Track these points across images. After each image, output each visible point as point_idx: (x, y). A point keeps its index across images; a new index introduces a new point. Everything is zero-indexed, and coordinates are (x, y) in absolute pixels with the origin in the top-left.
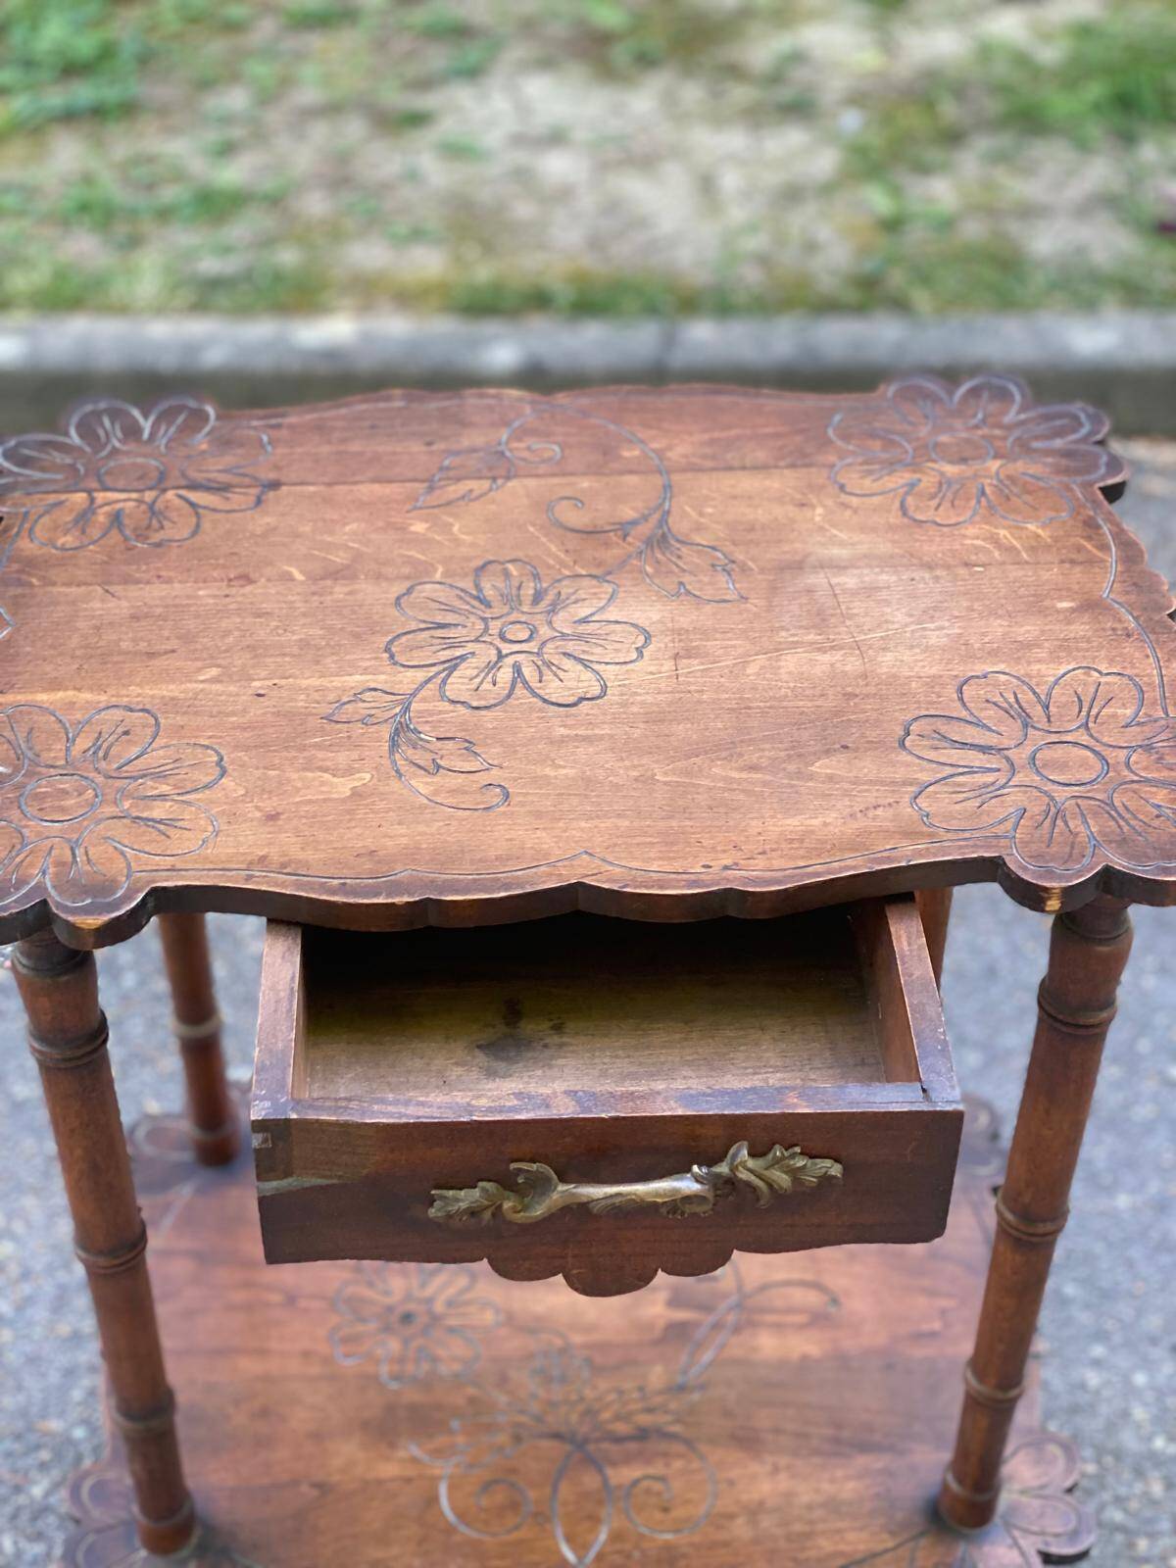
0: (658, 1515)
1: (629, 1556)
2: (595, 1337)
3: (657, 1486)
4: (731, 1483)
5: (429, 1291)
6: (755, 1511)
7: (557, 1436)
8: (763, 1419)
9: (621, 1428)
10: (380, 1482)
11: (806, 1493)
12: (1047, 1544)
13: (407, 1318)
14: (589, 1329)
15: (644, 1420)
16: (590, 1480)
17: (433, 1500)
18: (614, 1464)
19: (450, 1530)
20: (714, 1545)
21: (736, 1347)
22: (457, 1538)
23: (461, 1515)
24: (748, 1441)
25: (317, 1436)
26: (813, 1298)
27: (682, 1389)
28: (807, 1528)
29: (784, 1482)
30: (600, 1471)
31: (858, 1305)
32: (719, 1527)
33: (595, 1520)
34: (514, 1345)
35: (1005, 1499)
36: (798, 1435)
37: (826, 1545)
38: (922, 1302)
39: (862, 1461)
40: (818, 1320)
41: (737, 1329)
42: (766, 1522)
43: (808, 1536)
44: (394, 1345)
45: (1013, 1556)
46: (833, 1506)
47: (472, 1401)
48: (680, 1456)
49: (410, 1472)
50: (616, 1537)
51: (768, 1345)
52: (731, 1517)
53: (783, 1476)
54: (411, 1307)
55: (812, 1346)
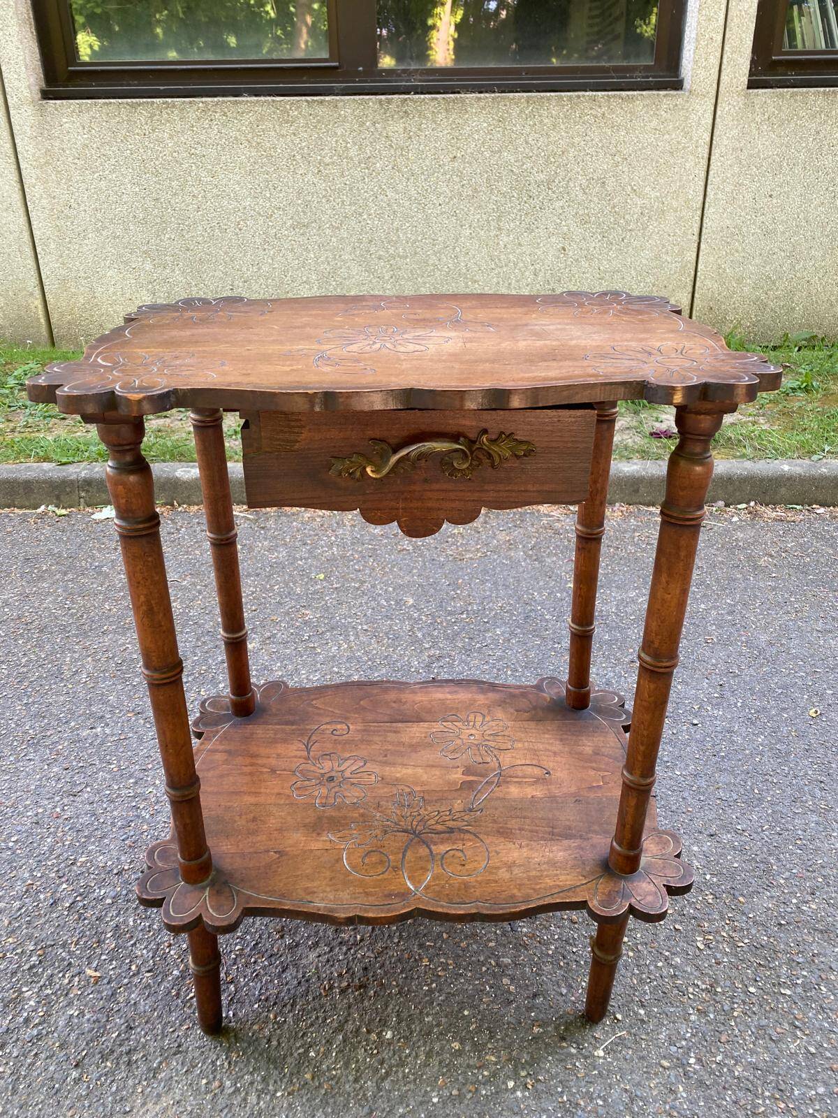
0: (460, 868)
1: (443, 887)
2: (426, 788)
3: (460, 854)
4: (498, 853)
5: (342, 768)
6: (510, 866)
7: (405, 831)
8: (513, 824)
9: (439, 827)
10: (311, 851)
11: (537, 857)
12: (668, 881)
13: (331, 779)
14: (423, 784)
15: (451, 824)
16: (423, 851)
17: (340, 859)
18: (435, 844)
19: (348, 874)
20: (488, 882)
21: (499, 792)
22: (351, 878)
23: (353, 868)
24: (505, 833)
25: (280, 830)
26: (537, 771)
27: (471, 810)
28: (538, 874)
29: (525, 852)
30: (428, 847)
31: (560, 774)
32: (491, 873)
33: (425, 870)
34: (384, 791)
35: (644, 860)
36: (531, 831)
37: (550, 882)
38: (592, 773)
39: (566, 842)
40: (538, 781)
41: (498, 785)
42: (516, 871)
43: (540, 877)
44: (324, 791)
45: (652, 888)
46: (552, 863)
47: (362, 815)
48: (470, 840)
49: (328, 846)
50: (435, 878)
51: (514, 791)
52: (498, 868)
53: (525, 850)
54: (333, 774)
55: (538, 792)
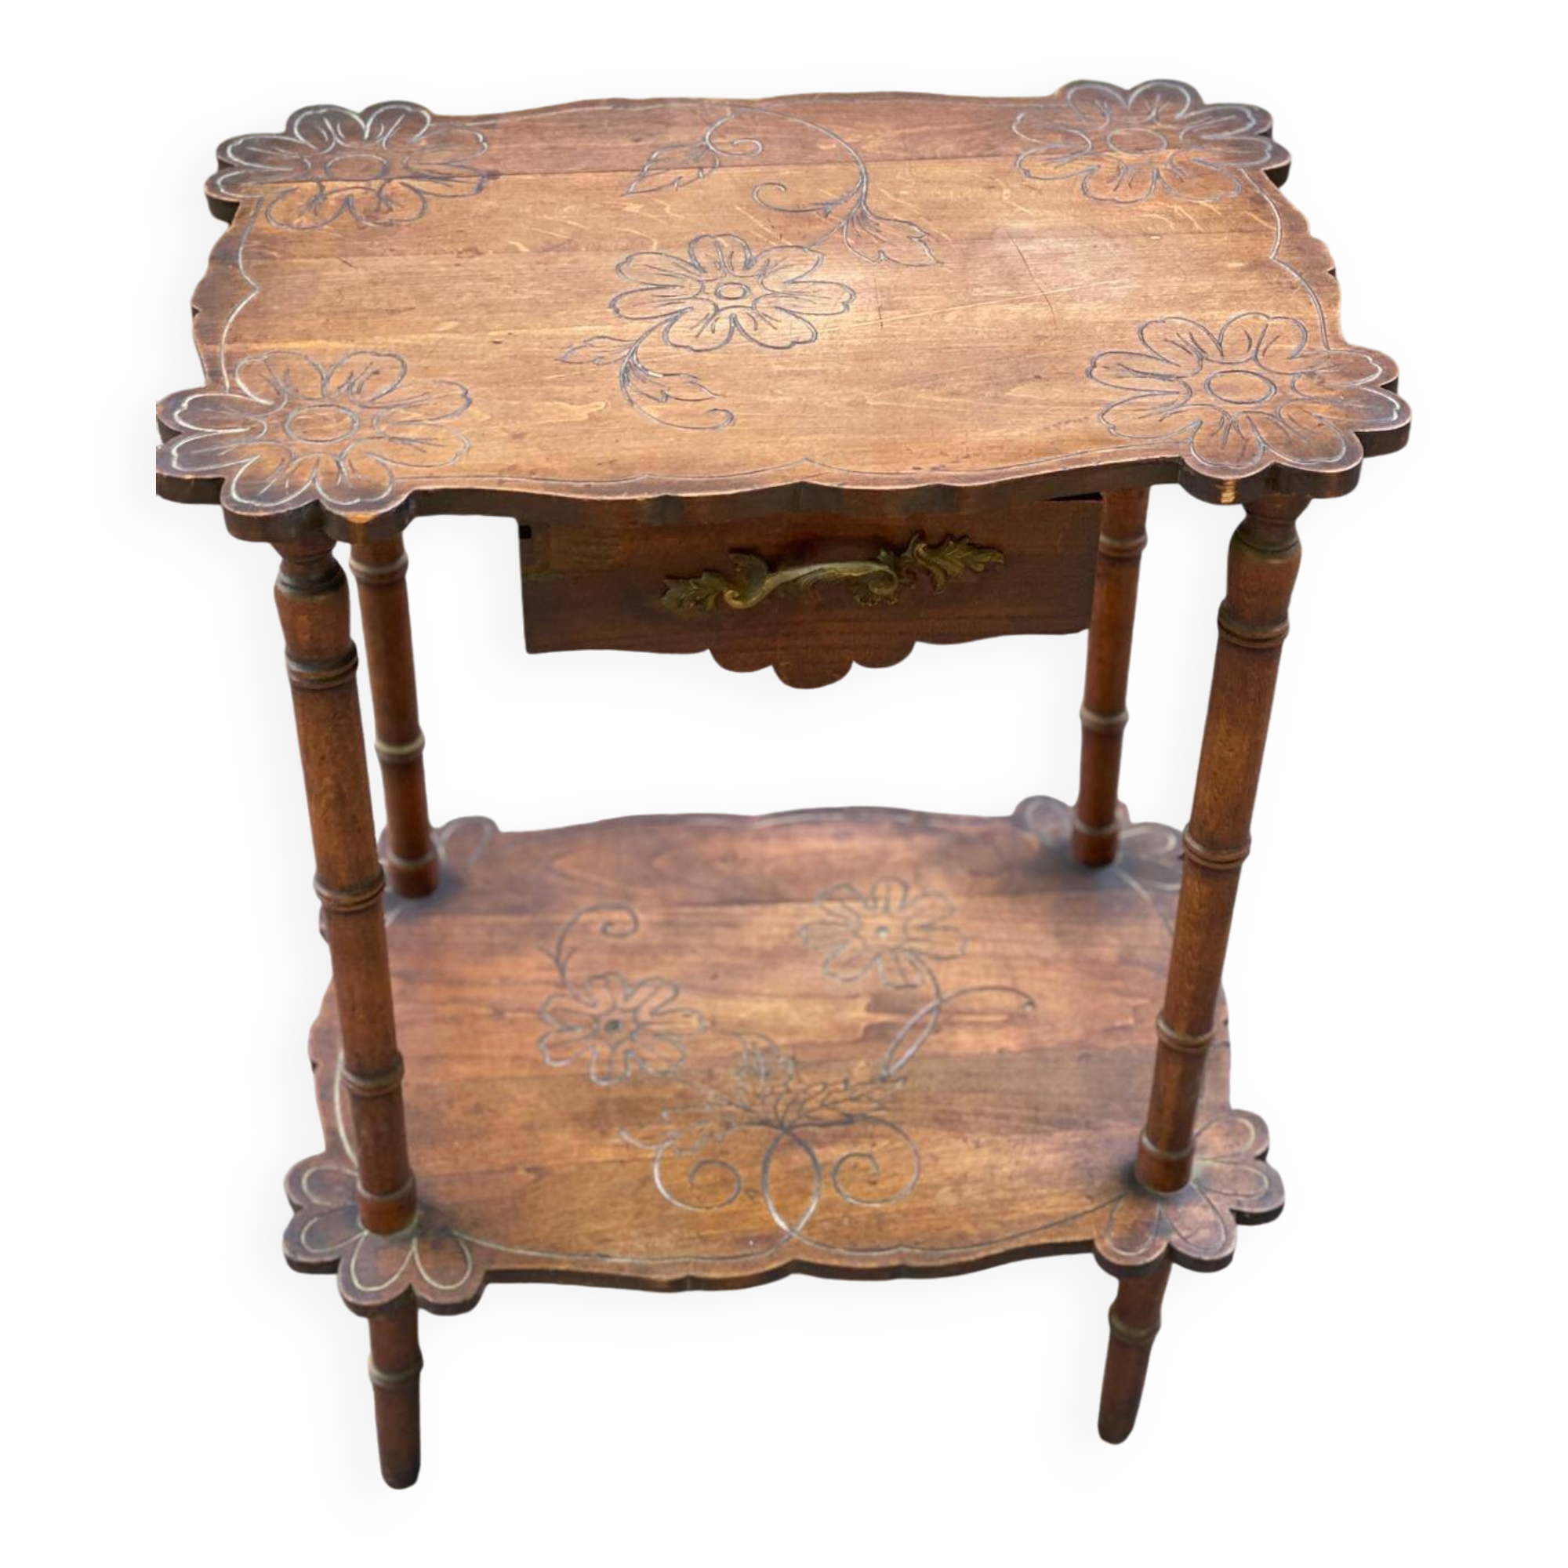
0: (868, 1188)
1: (839, 1223)
2: (799, 1038)
3: (864, 1163)
4: (935, 1158)
5: (632, 1003)
6: (958, 1183)
7: (765, 1123)
8: (963, 1104)
9: (828, 1114)
10: (594, 1165)
11: (1007, 1165)
12: (1239, 1203)
13: (614, 1025)
14: (792, 1031)
15: (849, 1107)
16: (799, 1158)
17: (647, 1180)
18: (821, 1144)
19: (665, 1205)
20: (919, 1212)
21: (936, 1044)
22: (672, 1212)
23: (675, 1192)
24: (948, 1122)
25: (529, 1128)
26: (1009, 1001)
27: (884, 1080)
28: (1009, 1195)
29: (985, 1156)
30: (809, 1151)
31: (1054, 1006)
32: (925, 1196)
33: (805, 1193)
34: (718, 1046)
35: (1199, 1165)
36: (998, 1117)
37: (1028, 1209)
38: (1114, 1000)
39: (1059, 1136)
40: (1013, 1019)
41: (936, 1029)
42: (969, 1190)
43: (1011, 1201)
44: (602, 1049)
45: (1210, 1215)
46: (1035, 1176)
47: (682, 1095)
48: (887, 1137)
49: (624, 1154)
50: (825, 1207)
51: (965, 1040)
52: (938, 1187)
53: (985, 1151)
54: (616, 1016)
55: (1009, 1041)
